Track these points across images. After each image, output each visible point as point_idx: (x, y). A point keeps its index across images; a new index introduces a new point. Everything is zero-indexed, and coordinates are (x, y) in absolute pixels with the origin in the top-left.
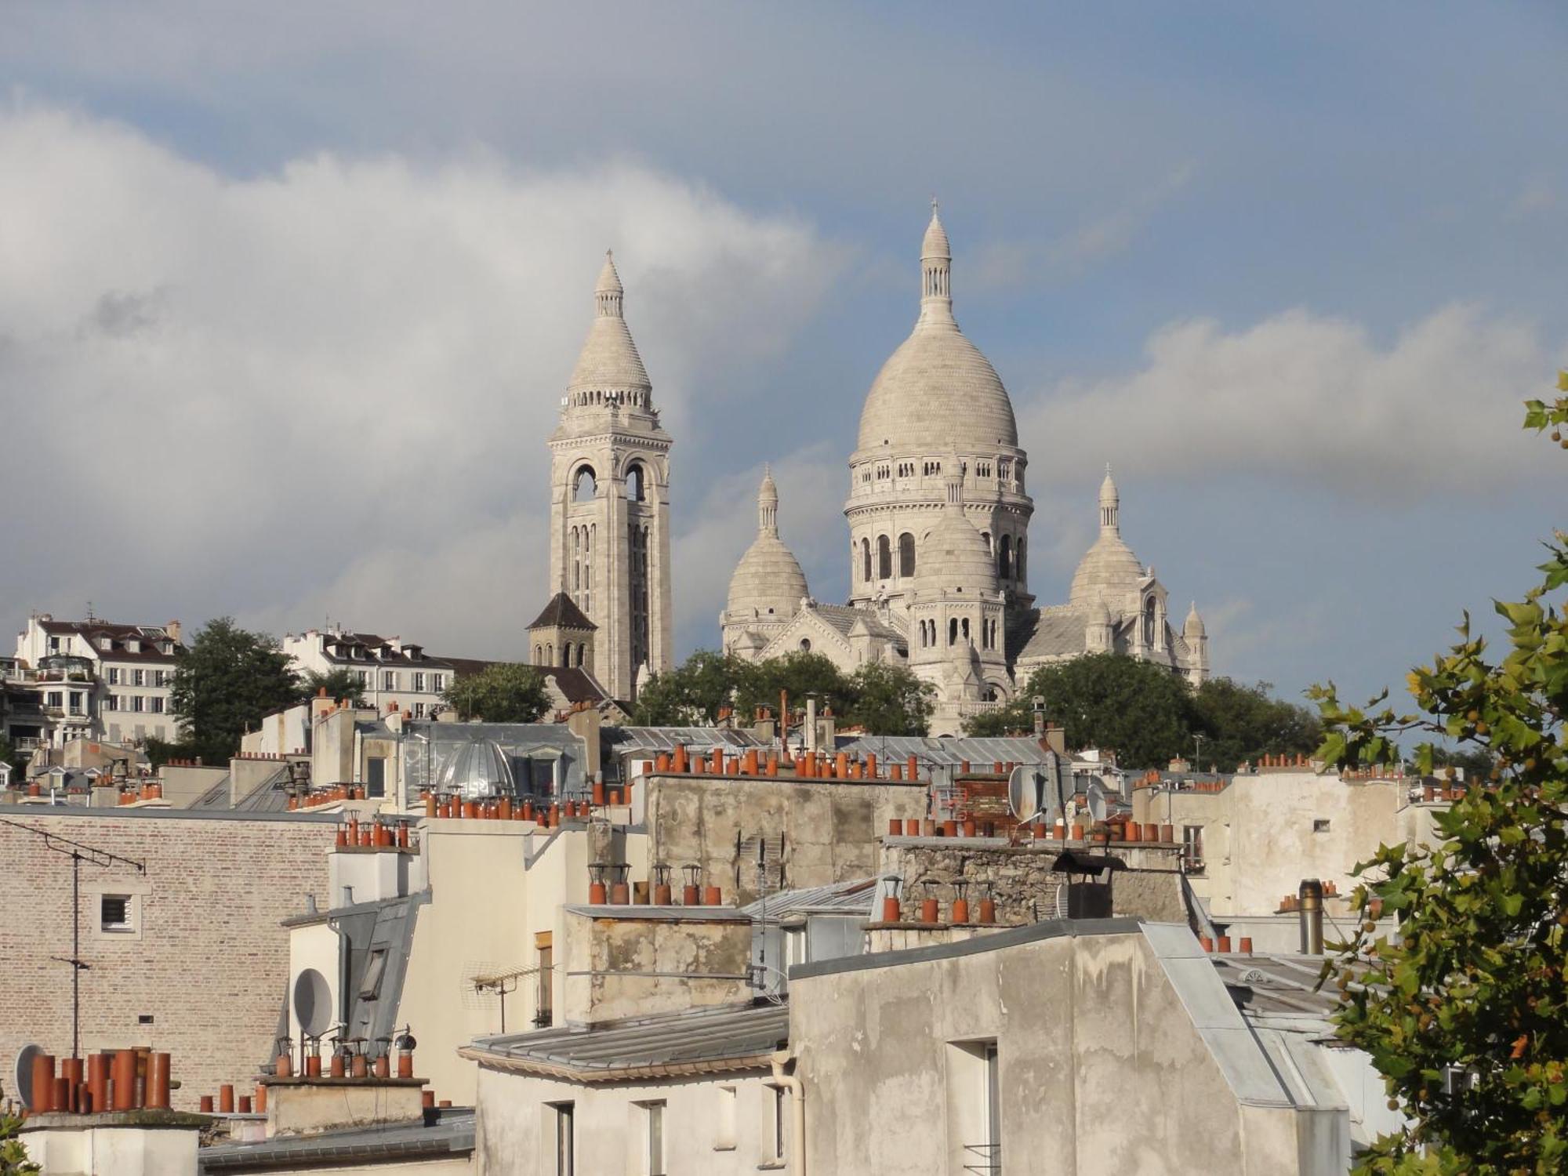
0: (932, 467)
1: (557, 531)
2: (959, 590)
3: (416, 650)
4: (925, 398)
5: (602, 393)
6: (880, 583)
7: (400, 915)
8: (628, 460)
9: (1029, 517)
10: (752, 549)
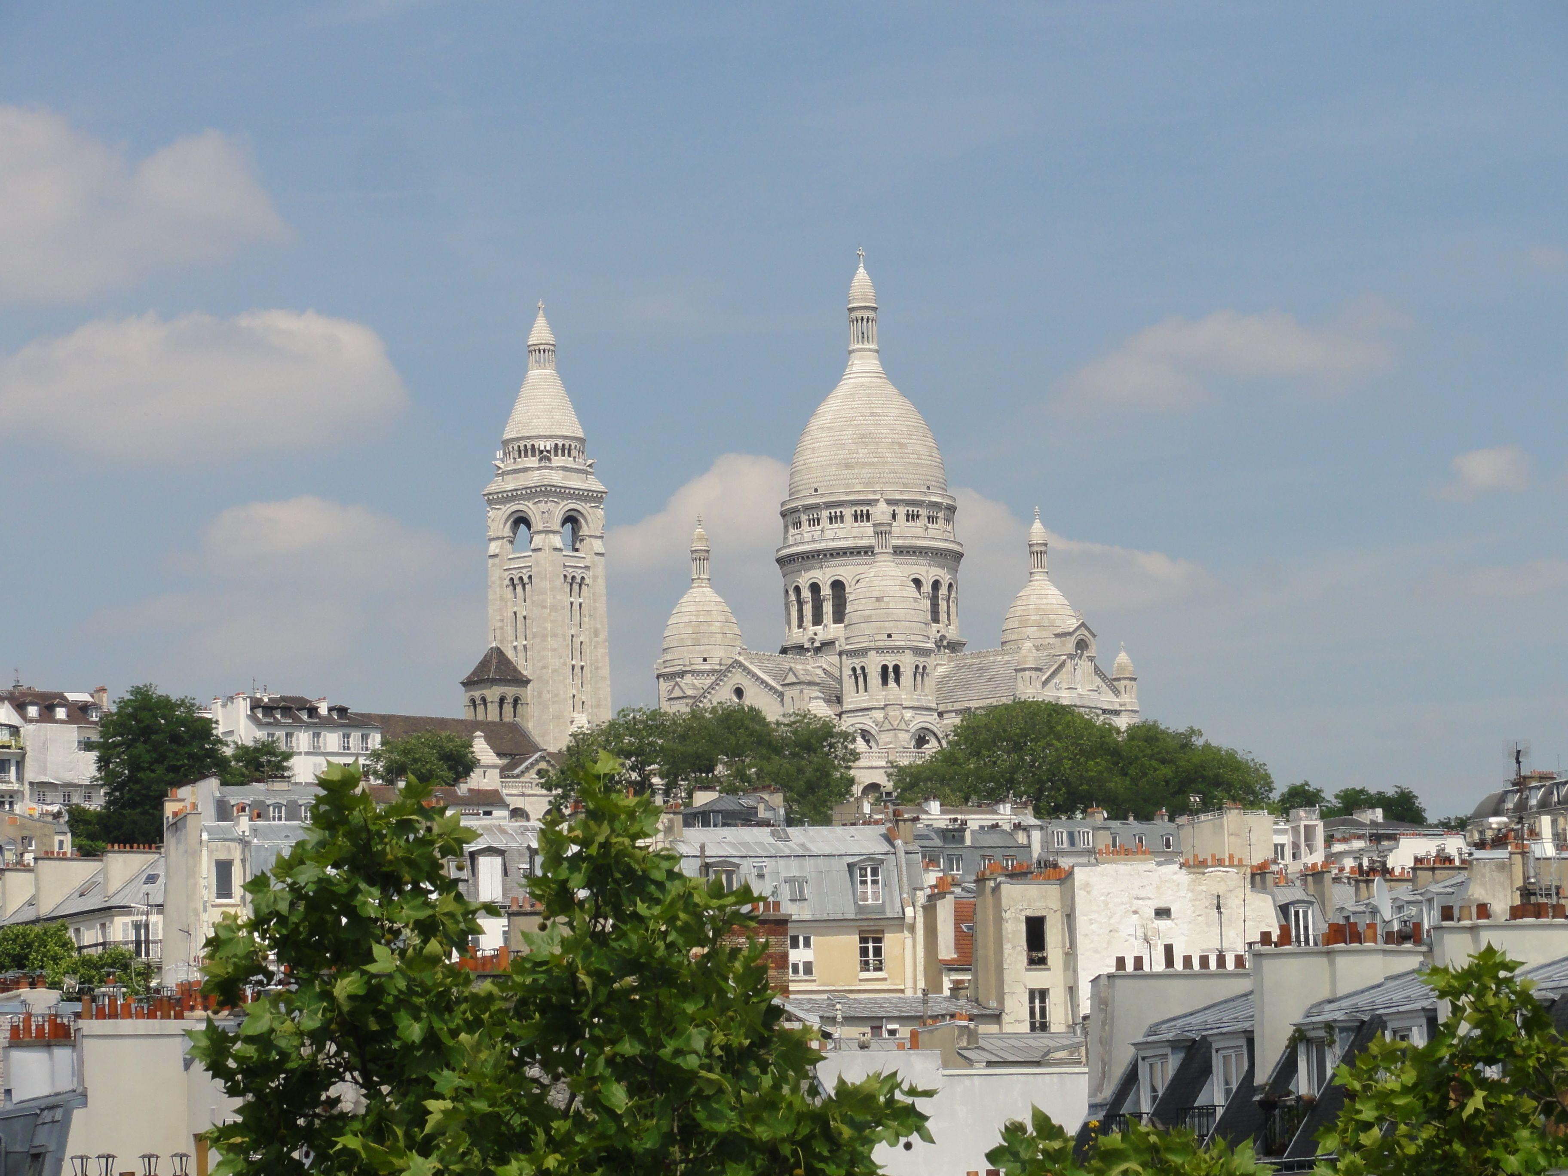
0: (862, 516)
1: (494, 583)
2: (889, 636)
3: (342, 711)
4: (853, 447)
5: (537, 446)
6: (812, 629)
7: (56, 1119)
8: (562, 512)
9: (959, 562)
10: (685, 599)
